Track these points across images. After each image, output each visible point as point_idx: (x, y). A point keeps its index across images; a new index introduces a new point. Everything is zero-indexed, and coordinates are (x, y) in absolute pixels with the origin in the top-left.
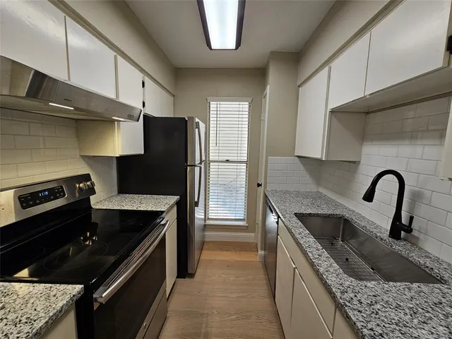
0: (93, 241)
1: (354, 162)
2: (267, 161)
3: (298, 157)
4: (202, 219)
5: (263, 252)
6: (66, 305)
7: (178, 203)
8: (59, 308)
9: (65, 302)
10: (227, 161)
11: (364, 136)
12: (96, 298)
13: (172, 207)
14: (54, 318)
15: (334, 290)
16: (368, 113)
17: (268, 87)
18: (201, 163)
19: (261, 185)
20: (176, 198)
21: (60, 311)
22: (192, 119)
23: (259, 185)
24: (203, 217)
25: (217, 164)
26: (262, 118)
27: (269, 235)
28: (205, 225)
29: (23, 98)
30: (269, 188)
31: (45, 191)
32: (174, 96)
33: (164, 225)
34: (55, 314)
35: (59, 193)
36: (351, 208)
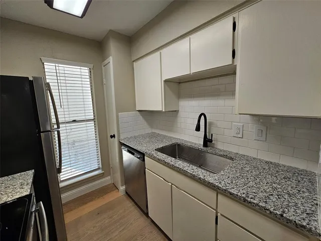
1: (175, 111)
2: (117, 116)
3: (139, 111)
10: (74, 121)
11: (180, 96)
15: (216, 184)
16: (180, 83)
18: (58, 127)
19: (114, 136)
22: (39, 79)
23: (112, 137)
30: (122, 137)
36: (176, 137)
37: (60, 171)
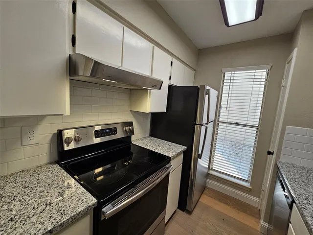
0: (129, 163)
4: (206, 168)
5: (266, 225)
6: (83, 211)
7: (185, 152)
8: (78, 212)
9: (83, 209)
10: (236, 124)
12: (104, 212)
13: (178, 155)
14: (73, 218)
17: (296, 50)
18: (207, 124)
19: (272, 154)
20: (184, 148)
21: (78, 215)
22: (204, 87)
23: (269, 153)
24: (208, 167)
25: (225, 125)
26: (283, 84)
27: (277, 208)
28: (208, 174)
29: (88, 77)
31: (107, 129)
32: (195, 70)
33: (168, 168)
34: (74, 216)
35: (114, 131)
37: (200, 156)
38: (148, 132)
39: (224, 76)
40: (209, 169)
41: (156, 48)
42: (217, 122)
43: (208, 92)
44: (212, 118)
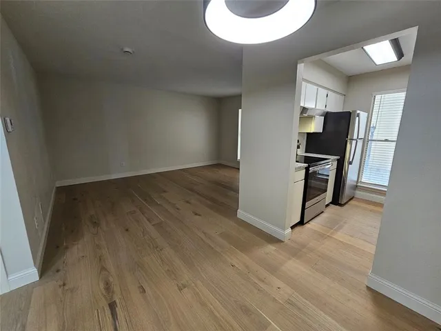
7: (338, 160)
10: (386, 140)
22: (355, 111)
32: (345, 95)
37: (350, 163)
38: (304, 150)
39: (374, 99)
40: (357, 182)
41: (320, 89)
42: (366, 140)
43: (358, 115)
44: (362, 136)
